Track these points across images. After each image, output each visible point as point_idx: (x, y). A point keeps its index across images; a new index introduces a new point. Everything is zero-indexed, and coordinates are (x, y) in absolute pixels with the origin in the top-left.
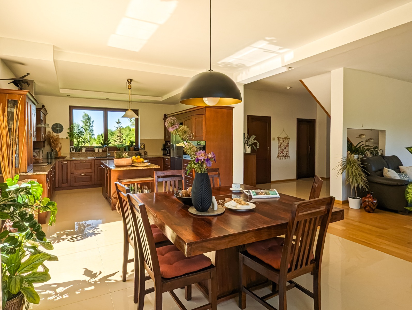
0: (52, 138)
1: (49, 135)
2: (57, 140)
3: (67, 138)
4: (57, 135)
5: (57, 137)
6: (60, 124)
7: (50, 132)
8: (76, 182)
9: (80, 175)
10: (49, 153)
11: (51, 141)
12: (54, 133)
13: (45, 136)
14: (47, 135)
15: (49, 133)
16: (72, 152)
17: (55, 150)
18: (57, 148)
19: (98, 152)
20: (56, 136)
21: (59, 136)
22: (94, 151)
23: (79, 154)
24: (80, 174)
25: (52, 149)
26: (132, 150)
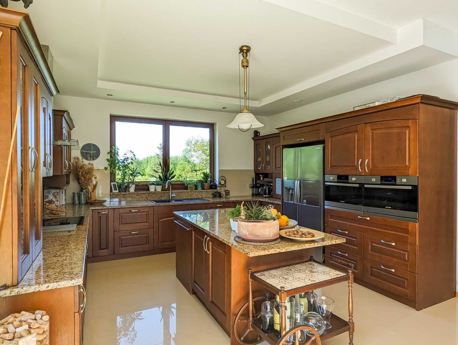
0: (81, 168)
1: (76, 163)
2: (90, 172)
3: (106, 169)
4: (89, 164)
5: (90, 167)
6: (94, 145)
7: (78, 158)
8: (122, 247)
9: (130, 234)
10: (76, 194)
11: (81, 173)
12: (84, 160)
13: (69, 164)
14: (73, 164)
15: (76, 161)
16: (114, 191)
17: (86, 188)
18: (89, 185)
19: (156, 192)
20: (88, 166)
21: (92, 165)
22: (148, 190)
23: (125, 196)
24: (130, 231)
25: (82, 188)
26: (207, 188)
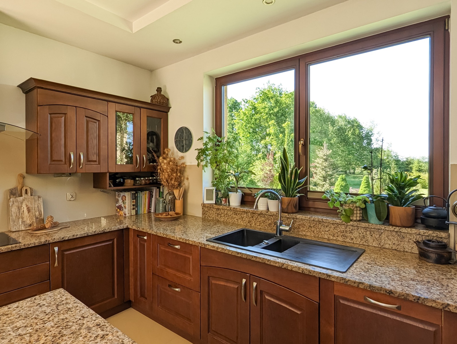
6: (186, 129)
8: (161, 306)
9: (170, 289)
21: (185, 159)
24: (169, 286)
26: (398, 223)
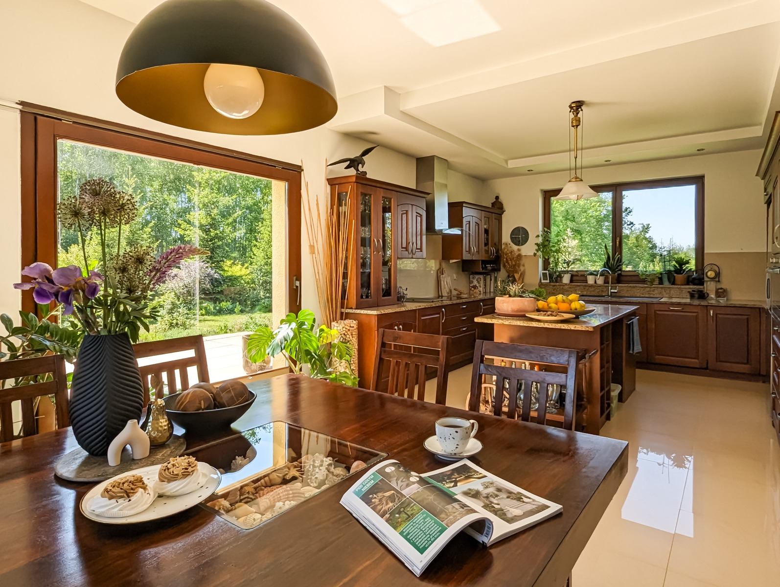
0: (510, 254)
2: (518, 259)
3: (536, 255)
4: (518, 250)
5: (518, 253)
6: (523, 228)
7: (508, 244)
12: (513, 245)
15: (507, 247)
19: (595, 285)
21: (521, 251)
22: (586, 281)
23: (554, 287)
25: (508, 275)
26: (679, 283)
